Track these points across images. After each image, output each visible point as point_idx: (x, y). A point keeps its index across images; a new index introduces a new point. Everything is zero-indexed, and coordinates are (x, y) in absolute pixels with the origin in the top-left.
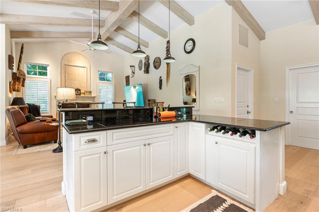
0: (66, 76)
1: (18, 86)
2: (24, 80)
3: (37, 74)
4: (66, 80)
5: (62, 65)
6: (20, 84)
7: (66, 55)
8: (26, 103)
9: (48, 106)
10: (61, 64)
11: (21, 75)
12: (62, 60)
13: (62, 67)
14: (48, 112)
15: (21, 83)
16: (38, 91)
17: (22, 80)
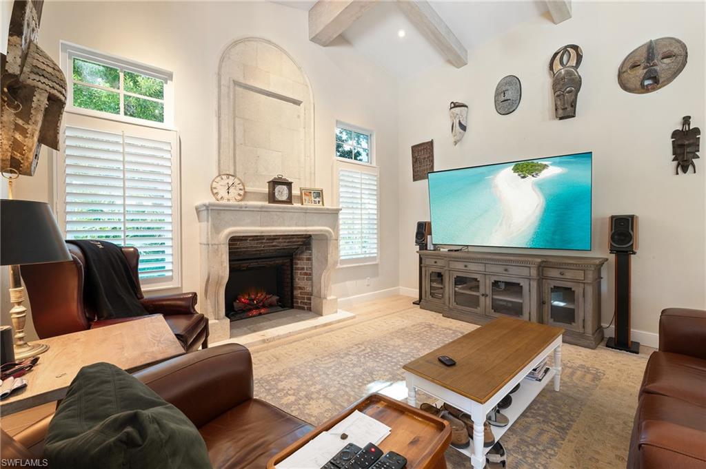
0: (237, 127)
1: (18, 137)
2: (55, 105)
3: (122, 110)
4: (237, 143)
5: (223, 82)
6: (30, 128)
7: (236, 43)
8: (70, 237)
9: (168, 251)
10: (219, 75)
11: (36, 71)
12: (222, 59)
13: (224, 90)
14: (170, 274)
15: (39, 118)
16: (128, 184)
17: (40, 100)
